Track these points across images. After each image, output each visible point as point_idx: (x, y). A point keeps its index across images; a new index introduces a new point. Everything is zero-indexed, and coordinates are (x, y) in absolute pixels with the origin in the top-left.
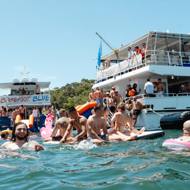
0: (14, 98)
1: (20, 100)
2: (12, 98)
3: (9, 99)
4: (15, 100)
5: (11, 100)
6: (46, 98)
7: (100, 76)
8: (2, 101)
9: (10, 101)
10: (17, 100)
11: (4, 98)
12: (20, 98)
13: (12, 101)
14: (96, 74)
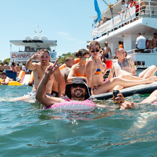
0: (24, 54)
1: (28, 56)
2: (22, 54)
3: (19, 54)
4: (24, 56)
5: (20, 55)
6: (52, 55)
7: (95, 34)
8: (13, 56)
9: (20, 57)
10: (26, 56)
11: (15, 54)
12: (28, 54)
13: (22, 57)
14: (92, 32)
